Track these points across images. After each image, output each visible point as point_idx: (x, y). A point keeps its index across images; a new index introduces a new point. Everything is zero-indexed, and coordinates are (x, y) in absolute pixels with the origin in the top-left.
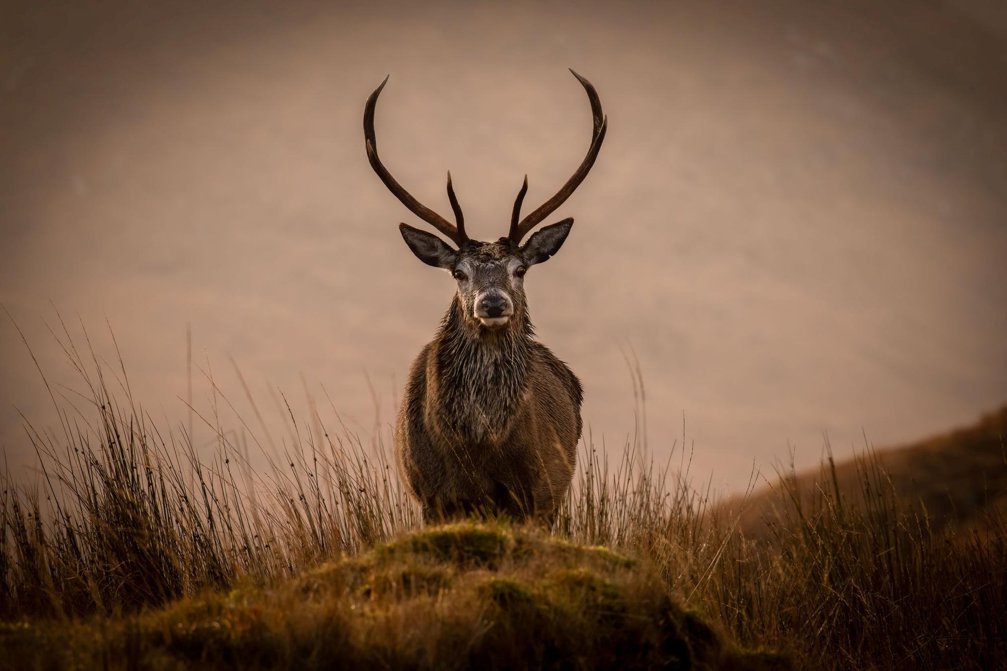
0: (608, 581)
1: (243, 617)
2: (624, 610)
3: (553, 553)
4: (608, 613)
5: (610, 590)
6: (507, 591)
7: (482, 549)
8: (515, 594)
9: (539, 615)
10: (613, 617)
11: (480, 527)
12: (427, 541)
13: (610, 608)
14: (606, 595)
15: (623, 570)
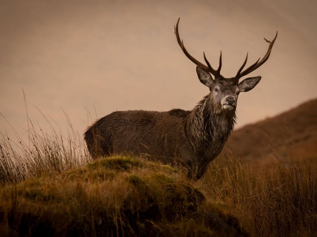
0: (169, 177)
1: (49, 187)
2: (175, 187)
3: (150, 167)
4: (170, 188)
5: (170, 180)
6: (136, 179)
7: (125, 165)
8: (139, 181)
9: (147, 188)
10: (171, 189)
11: (124, 158)
12: (105, 162)
13: (170, 186)
14: (168, 182)
15: (174, 173)
